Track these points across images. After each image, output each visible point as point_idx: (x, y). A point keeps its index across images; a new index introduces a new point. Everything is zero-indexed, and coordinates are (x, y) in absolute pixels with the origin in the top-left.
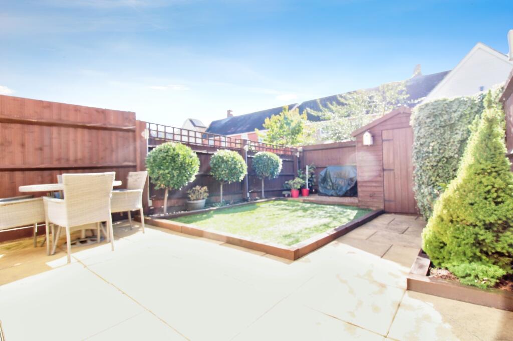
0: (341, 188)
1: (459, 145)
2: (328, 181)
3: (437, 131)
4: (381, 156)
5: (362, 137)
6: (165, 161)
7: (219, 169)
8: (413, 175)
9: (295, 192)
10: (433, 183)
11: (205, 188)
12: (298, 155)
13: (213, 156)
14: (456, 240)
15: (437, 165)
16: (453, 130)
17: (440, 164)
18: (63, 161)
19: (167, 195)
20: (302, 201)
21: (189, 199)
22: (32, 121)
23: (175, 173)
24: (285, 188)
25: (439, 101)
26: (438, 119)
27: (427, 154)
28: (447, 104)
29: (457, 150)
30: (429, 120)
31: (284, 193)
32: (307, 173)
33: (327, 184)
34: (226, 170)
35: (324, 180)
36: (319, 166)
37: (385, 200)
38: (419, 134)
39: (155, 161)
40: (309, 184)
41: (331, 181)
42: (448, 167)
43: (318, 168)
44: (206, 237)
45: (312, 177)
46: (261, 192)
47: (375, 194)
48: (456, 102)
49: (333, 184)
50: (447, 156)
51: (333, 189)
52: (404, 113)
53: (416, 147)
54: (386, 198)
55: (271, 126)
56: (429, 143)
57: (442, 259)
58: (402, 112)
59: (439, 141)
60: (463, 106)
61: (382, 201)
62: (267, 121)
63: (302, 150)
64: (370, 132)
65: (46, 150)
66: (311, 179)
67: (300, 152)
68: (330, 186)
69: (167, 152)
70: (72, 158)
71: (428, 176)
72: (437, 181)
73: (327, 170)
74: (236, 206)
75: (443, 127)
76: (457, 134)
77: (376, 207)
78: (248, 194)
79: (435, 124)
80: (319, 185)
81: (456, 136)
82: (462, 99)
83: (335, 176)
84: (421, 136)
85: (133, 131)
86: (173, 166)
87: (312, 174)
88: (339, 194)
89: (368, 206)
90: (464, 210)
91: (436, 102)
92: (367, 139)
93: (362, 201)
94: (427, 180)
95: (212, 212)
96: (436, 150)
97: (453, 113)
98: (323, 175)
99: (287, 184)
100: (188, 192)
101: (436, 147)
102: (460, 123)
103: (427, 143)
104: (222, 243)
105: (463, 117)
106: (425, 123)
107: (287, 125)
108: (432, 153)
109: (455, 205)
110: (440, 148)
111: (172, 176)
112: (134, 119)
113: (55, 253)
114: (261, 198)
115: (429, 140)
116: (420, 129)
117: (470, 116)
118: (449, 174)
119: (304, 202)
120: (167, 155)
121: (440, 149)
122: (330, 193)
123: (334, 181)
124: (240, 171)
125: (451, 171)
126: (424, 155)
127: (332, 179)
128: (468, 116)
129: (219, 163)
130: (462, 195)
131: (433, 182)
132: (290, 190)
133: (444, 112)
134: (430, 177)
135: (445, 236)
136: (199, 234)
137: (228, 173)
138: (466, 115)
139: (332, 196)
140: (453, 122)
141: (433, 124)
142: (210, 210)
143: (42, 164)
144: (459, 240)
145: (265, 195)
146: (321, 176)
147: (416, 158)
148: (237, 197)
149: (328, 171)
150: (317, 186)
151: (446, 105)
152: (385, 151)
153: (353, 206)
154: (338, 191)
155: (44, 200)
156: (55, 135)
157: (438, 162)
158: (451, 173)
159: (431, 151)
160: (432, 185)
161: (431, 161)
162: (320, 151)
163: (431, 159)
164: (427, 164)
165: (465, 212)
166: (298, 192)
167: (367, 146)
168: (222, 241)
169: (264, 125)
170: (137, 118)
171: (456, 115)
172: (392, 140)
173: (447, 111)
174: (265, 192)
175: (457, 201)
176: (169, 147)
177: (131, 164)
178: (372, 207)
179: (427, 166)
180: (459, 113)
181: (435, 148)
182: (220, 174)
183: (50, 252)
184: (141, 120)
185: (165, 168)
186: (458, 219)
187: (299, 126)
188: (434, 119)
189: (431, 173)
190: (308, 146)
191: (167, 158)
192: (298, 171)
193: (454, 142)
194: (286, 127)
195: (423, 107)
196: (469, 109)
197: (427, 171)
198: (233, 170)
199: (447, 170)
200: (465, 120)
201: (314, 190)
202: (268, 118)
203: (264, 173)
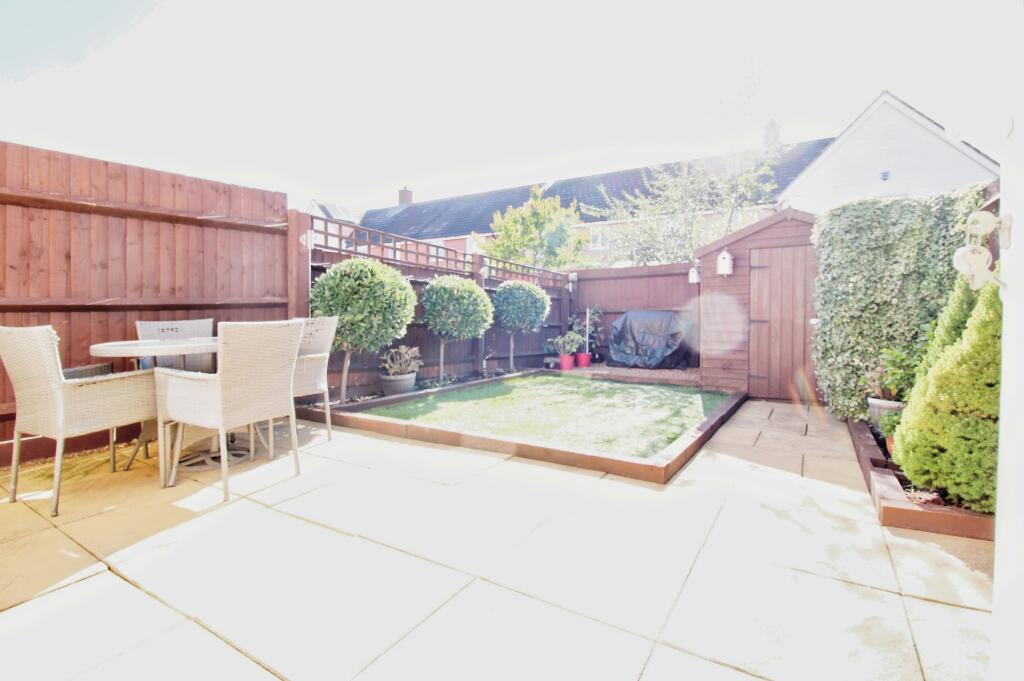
0: (653, 352)
1: (899, 283)
2: (627, 339)
3: (862, 257)
4: (747, 297)
5: (715, 260)
6: (356, 296)
7: (444, 313)
8: (814, 333)
9: (567, 360)
10: (852, 347)
11: (416, 349)
12: (570, 287)
13: (428, 287)
14: (964, 442)
15: (860, 317)
16: (889, 256)
17: (866, 314)
18: (146, 292)
19: (347, 363)
20: (589, 377)
21: (385, 371)
22: (86, 206)
23: (377, 320)
24: (546, 352)
25: (866, 202)
26: (864, 236)
27: (843, 297)
28: (879, 209)
29: (896, 291)
30: (848, 237)
31: (547, 360)
32: (587, 322)
33: (626, 344)
34: (456, 314)
35: (621, 337)
36: (609, 310)
37: (750, 376)
38: (830, 261)
39: (334, 296)
40: (590, 344)
41: (634, 338)
42: (879, 321)
43: (607, 314)
44: (466, 446)
45: (595, 331)
46: (508, 358)
47: (732, 364)
48: (896, 207)
49: (637, 344)
50: (879, 301)
51: (637, 354)
52: (792, 219)
53: (824, 282)
54: (753, 372)
55: (506, 228)
56: (849, 276)
57: (935, 474)
58: (789, 218)
59: (866, 274)
60: (910, 215)
61: (745, 377)
62: (497, 217)
63: (576, 279)
64: (728, 251)
65: (115, 267)
66: (595, 335)
67: (573, 282)
68: (631, 347)
69: (359, 278)
70: (165, 286)
71: (843, 335)
72: (858, 343)
73: (626, 317)
74: (470, 386)
75: (872, 249)
76: (896, 262)
77: (733, 388)
78: (485, 362)
79: (860, 244)
80: (611, 347)
81: (896, 266)
82: (906, 202)
83: (642, 330)
84: (835, 264)
85: (283, 233)
86: (371, 307)
87: (595, 325)
88: (648, 363)
89: (717, 387)
90: (978, 395)
91: (860, 204)
92: (724, 265)
93: (707, 378)
94: (842, 341)
95: (431, 398)
96: (860, 289)
97: (892, 227)
98: (619, 327)
99: (552, 343)
100: (385, 358)
101: (860, 284)
102: (902, 244)
103: (844, 278)
104: (509, 456)
105: (909, 234)
106: (842, 241)
107: (536, 227)
108: (853, 294)
109: (960, 387)
110: (868, 286)
111: (368, 326)
112: (284, 207)
113: (177, 481)
114: (509, 372)
115: (847, 272)
116: (832, 251)
117: (921, 234)
118: (880, 331)
119: (594, 378)
120: (359, 285)
121: (867, 289)
122: (632, 362)
123: (639, 338)
124: (482, 318)
125: (884, 326)
126: (839, 298)
127: (636, 335)
128: (917, 233)
129: (443, 301)
130: (972, 370)
131: (851, 344)
132: (555, 354)
133: (875, 224)
134: (847, 336)
135: (942, 435)
136: (453, 440)
137: (462, 322)
138: (913, 231)
139: (635, 366)
140: (890, 242)
141: (857, 244)
142: (427, 395)
143: (107, 297)
144: (971, 442)
145: (515, 364)
146: (616, 328)
147: (823, 302)
148: (464, 368)
149: (628, 319)
150: (607, 347)
151: (879, 212)
152: (754, 287)
153: (688, 387)
154: (647, 358)
155: (156, 375)
156: (132, 236)
157: (863, 311)
158: (885, 331)
159: (851, 291)
160: (850, 351)
161: (850, 309)
162: (612, 282)
163: (851, 305)
164: (843, 313)
165: (979, 398)
166: (572, 359)
167: (723, 275)
168: (507, 453)
169: (491, 225)
170: (290, 207)
171: (896, 229)
172: (769, 267)
173: (879, 223)
174: (514, 357)
175: (964, 381)
176: (360, 268)
177: (277, 300)
178: (726, 388)
179: (843, 317)
180: (903, 227)
181: (858, 285)
182: (445, 324)
183: (166, 480)
184: (301, 211)
185: (356, 310)
186: (967, 410)
187: (563, 231)
188: (857, 235)
189: (849, 329)
190: (587, 271)
191: (362, 290)
192: (569, 319)
193: (891, 277)
194: (535, 233)
195: (838, 213)
196: (920, 220)
197: (842, 326)
198: (470, 315)
199: (877, 325)
200: (912, 239)
201: (597, 356)
202: (499, 213)
203: (517, 322)
